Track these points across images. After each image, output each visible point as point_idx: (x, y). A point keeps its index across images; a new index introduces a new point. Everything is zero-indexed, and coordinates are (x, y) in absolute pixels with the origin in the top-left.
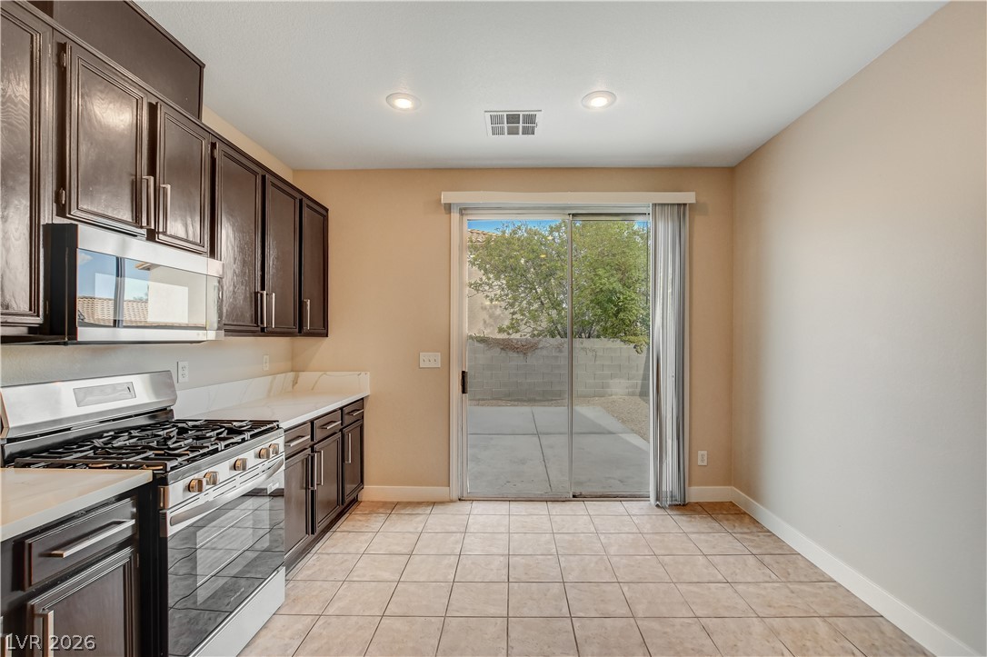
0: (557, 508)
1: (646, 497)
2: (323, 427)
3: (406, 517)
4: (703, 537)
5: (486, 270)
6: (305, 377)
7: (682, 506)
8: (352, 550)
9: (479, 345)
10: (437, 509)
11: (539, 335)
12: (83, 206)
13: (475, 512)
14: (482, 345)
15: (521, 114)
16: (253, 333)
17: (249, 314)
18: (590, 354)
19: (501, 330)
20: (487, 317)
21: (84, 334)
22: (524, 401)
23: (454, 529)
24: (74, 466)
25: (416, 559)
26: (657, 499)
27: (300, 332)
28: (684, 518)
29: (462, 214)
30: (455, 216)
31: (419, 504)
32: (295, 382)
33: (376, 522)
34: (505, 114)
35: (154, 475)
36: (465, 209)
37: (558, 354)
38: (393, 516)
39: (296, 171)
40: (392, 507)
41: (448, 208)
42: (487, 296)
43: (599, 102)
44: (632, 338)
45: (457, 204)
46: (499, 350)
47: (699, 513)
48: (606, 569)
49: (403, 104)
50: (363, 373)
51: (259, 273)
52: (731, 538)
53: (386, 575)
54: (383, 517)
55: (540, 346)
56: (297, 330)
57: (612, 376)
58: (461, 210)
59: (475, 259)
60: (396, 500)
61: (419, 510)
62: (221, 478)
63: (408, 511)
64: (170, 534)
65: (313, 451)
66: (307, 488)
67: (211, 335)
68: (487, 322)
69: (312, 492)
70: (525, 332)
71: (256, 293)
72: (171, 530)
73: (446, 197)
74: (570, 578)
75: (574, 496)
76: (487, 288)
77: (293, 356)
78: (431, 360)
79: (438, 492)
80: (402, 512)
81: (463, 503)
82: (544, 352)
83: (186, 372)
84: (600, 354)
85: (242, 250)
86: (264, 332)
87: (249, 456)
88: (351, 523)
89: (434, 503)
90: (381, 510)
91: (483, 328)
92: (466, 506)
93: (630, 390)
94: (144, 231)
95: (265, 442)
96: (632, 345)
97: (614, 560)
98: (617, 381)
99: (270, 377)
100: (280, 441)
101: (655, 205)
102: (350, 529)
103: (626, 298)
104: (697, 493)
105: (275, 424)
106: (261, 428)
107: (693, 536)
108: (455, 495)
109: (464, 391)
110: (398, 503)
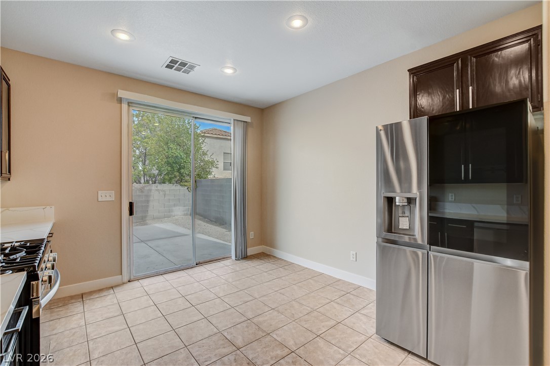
0: (190, 271)
1: (229, 257)
3: (98, 299)
4: (261, 266)
7: (245, 257)
10: (116, 290)
13: (144, 284)
15: (189, 64)
18: (161, 193)
23: (138, 295)
25: (129, 315)
26: (236, 257)
28: (250, 262)
29: (129, 106)
30: (125, 106)
31: (100, 290)
33: (76, 307)
34: (180, 61)
36: (131, 103)
37: (140, 194)
38: (87, 301)
40: (80, 297)
43: (228, 71)
44: (186, 184)
45: (127, 99)
47: (254, 259)
48: (233, 287)
49: (123, 37)
50: (48, 207)
52: (270, 264)
54: (79, 304)
57: (175, 205)
58: (129, 103)
60: (80, 293)
61: (105, 293)
63: (96, 296)
73: (122, 94)
74: (221, 295)
75: (196, 264)
78: (107, 196)
79: (116, 279)
80: (92, 297)
81: (133, 282)
84: (167, 193)
88: (54, 314)
89: (112, 287)
90: (73, 301)
92: (136, 283)
93: (185, 212)
96: (186, 188)
97: (233, 283)
98: (177, 208)
101: (234, 120)
102: (57, 317)
103: (185, 162)
104: (251, 251)
107: (257, 267)
108: (126, 279)
109: (131, 213)
110: (83, 294)
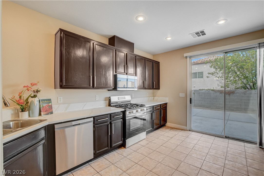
0: (218, 138)
2: (156, 108)
5: (216, 68)
6: (156, 98)
8: (161, 134)
9: (212, 92)
11: (238, 89)
12: (118, 71)
13: (192, 134)
14: (213, 92)
15: (199, 32)
16: (143, 89)
17: (142, 85)
19: (222, 87)
20: (219, 83)
21: (118, 89)
22: (229, 110)
23: (185, 136)
24: (118, 107)
25: (173, 139)
27: (153, 88)
30: (188, 59)
32: (154, 99)
33: (168, 130)
34: (195, 33)
35: (125, 110)
36: (191, 57)
37: (243, 95)
38: (172, 130)
39: (154, 55)
40: (172, 128)
41: (186, 57)
42: (216, 77)
43: (222, 22)
45: (189, 56)
46: (219, 93)
48: (224, 155)
50: (167, 98)
51: (144, 78)
53: (165, 140)
54: (169, 130)
55: (236, 92)
56: (152, 88)
58: (190, 57)
59: (212, 66)
60: (173, 127)
61: (178, 130)
62: (134, 112)
63: (176, 130)
64: (126, 119)
65: (153, 112)
66: (152, 119)
67: (136, 89)
68: (219, 85)
69: (153, 120)
70: (232, 87)
71: (144, 81)
72: (127, 118)
73: (185, 55)
75: (225, 137)
76: (216, 74)
77: (153, 93)
78: (182, 95)
79: (184, 127)
80: (174, 130)
81: (190, 131)
82: (238, 94)
83: (133, 96)
85: (141, 74)
86: (145, 89)
87: (139, 110)
88: (162, 129)
89: (182, 130)
90: (170, 128)
91: (217, 87)
92: (190, 132)
94: (125, 73)
95: (142, 108)
97: (228, 154)
99: (148, 98)
100: (145, 109)
102: (162, 130)
105: (144, 105)
106: (142, 106)
108: (188, 129)
109: (191, 103)
110: (174, 128)
